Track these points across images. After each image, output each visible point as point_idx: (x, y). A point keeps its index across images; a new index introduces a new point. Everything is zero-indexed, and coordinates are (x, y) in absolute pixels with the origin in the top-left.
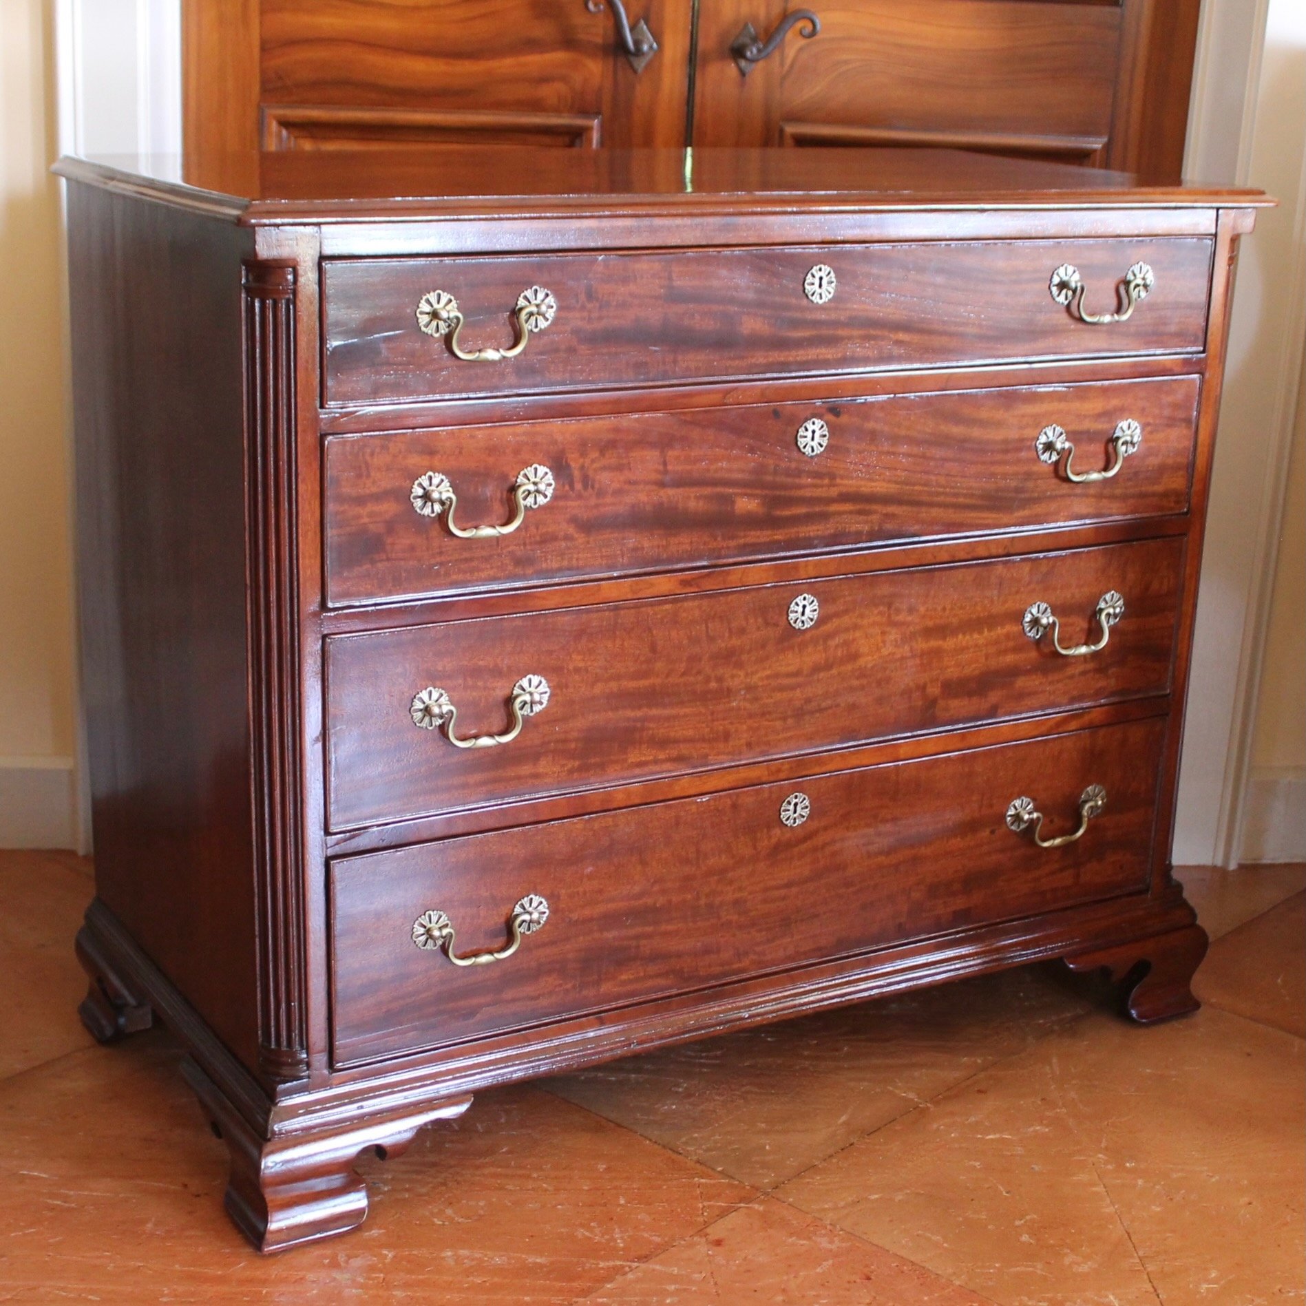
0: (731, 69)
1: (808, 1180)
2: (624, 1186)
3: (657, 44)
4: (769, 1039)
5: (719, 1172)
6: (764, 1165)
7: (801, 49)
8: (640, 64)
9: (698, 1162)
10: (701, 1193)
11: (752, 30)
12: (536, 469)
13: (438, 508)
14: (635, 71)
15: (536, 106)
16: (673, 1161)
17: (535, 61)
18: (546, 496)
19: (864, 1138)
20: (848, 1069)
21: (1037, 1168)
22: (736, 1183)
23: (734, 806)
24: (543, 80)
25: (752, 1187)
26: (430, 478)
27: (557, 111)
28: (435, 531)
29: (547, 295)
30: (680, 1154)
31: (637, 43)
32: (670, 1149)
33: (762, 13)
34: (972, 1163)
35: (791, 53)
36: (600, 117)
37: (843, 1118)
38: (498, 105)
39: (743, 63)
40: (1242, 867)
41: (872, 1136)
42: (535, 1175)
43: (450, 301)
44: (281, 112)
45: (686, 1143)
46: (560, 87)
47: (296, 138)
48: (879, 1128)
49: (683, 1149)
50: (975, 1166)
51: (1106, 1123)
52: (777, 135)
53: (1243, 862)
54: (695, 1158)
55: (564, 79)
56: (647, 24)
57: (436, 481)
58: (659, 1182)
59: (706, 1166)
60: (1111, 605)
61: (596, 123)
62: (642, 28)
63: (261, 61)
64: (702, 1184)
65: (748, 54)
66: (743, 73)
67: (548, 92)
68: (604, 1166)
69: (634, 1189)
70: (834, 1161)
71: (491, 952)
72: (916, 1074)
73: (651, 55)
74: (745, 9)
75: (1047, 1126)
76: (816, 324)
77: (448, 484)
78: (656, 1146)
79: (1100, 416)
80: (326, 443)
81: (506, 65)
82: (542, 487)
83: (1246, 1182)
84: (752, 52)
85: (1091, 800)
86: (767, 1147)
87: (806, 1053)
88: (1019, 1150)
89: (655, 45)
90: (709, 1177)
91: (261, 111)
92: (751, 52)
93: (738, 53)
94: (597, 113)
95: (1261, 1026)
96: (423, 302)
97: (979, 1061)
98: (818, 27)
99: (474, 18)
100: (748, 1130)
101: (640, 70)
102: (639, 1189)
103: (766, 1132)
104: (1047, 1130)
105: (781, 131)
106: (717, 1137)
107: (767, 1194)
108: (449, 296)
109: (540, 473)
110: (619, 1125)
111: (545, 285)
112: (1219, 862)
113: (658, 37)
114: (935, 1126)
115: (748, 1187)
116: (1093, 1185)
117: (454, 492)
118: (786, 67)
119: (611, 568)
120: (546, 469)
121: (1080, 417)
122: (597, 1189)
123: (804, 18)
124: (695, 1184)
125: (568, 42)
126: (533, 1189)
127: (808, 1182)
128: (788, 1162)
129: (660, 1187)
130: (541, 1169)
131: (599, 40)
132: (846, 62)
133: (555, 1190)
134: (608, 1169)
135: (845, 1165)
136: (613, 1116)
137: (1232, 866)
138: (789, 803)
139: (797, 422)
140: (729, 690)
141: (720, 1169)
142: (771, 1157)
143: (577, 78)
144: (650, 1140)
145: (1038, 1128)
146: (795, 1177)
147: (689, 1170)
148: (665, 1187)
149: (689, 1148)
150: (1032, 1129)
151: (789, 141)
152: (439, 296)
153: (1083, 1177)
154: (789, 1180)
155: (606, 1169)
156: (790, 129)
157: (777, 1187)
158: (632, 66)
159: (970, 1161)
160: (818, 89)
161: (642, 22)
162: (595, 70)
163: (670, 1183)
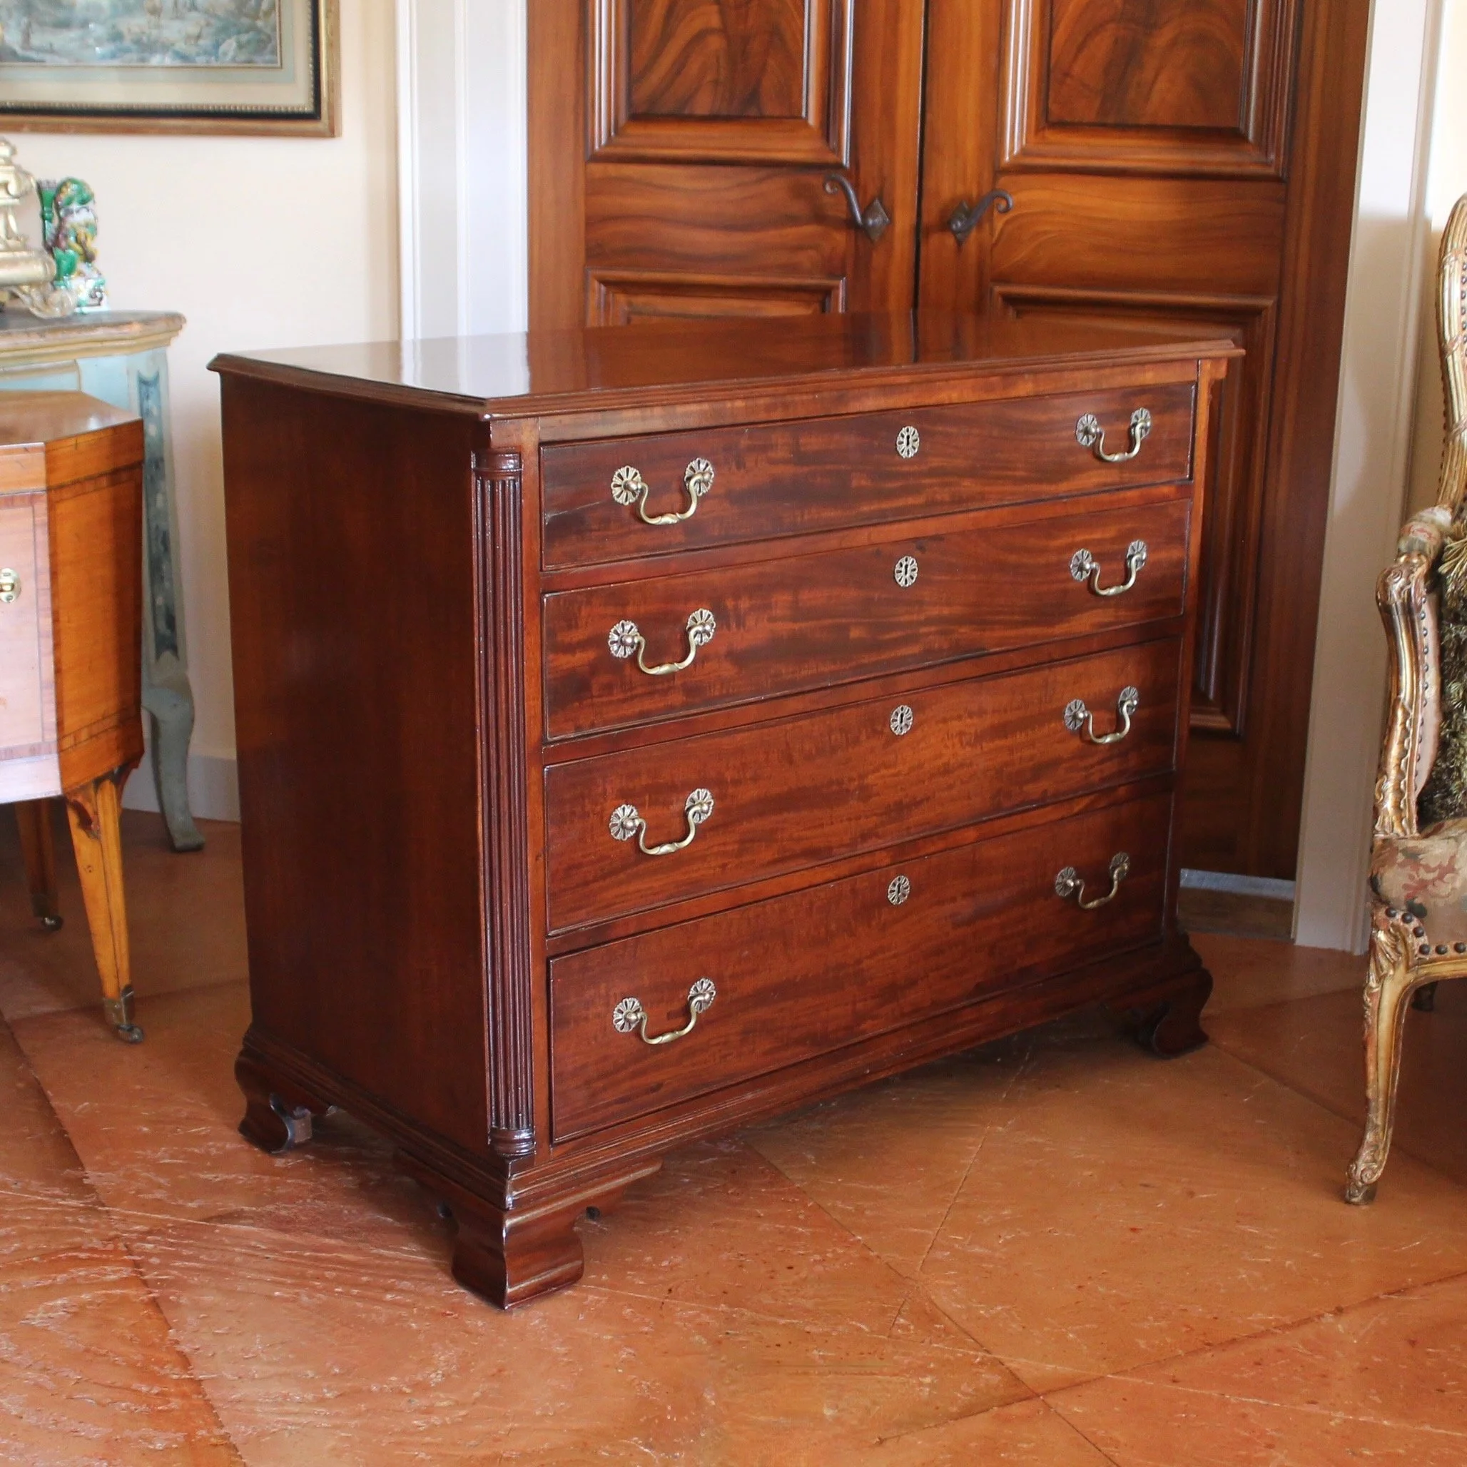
3: (890, 218)
7: (1004, 224)
8: (872, 234)
11: (965, 205)
12: (701, 612)
13: (629, 651)
14: (872, 240)
15: (793, 269)
17: (793, 233)
18: (709, 635)
23: (853, 891)
24: (799, 248)
26: (623, 625)
27: (810, 273)
28: (628, 670)
29: (707, 465)
31: (865, 220)
33: (974, 192)
35: (998, 226)
36: (845, 278)
43: (636, 474)
44: (600, 273)
46: (812, 253)
47: (614, 293)
52: (988, 294)
55: (816, 247)
56: (880, 203)
57: (627, 628)
60: (1129, 701)
61: (841, 284)
62: (877, 206)
65: (954, 227)
66: (959, 244)
67: (804, 258)
71: (672, 1031)
73: (883, 226)
74: (961, 190)
76: (906, 475)
77: (636, 630)
79: (1113, 540)
80: (545, 600)
81: (769, 236)
82: (708, 628)
84: (956, 225)
85: (1118, 866)
89: (888, 220)
91: (585, 272)
94: (842, 275)
96: (616, 476)
98: (1010, 205)
101: (874, 238)
105: (992, 292)
108: (635, 471)
109: (705, 616)
111: (706, 457)
112: (1348, 947)
113: (888, 211)
117: (641, 635)
118: (996, 236)
119: (758, 693)
120: (708, 612)
121: (1100, 542)
123: (1002, 197)
125: (820, 218)
131: (839, 215)
132: (1045, 233)
138: (894, 885)
139: (894, 560)
140: (848, 791)
143: (827, 247)
151: (998, 299)
152: (628, 470)
156: (999, 290)
160: (1022, 255)
161: (877, 201)
162: (840, 240)
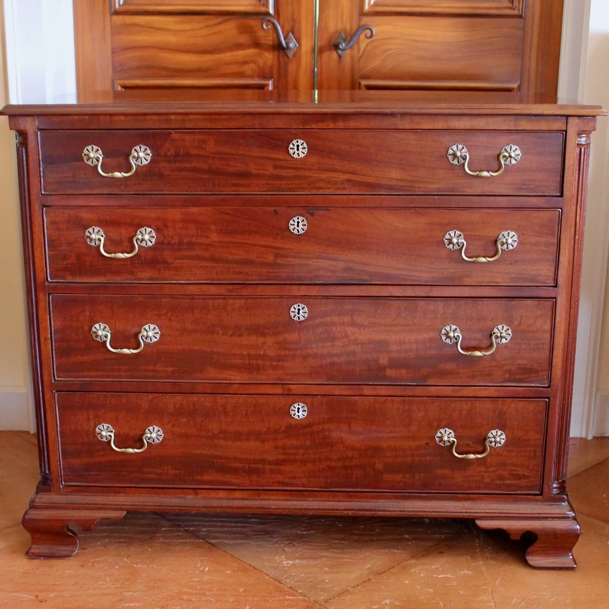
0: (334, 55)
1: (344, 598)
2: (250, 600)
3: (299, 44)
4: (340, 525)
5: (300, 593)
6: (323, 590)
7: (367, 44)
8: (290, 54)
9: (290, 588)
10: (288, 604)
11: (344, 36)
13: (98, 243)
14: (288, 57)
15: (241, 75)
16: (278, 587)
17: (241, 54)
19: (376, 576)
20: (376, 540)
21: (461, 593)
22: (307, 599)
24: (245, 63)
25: (315, 601)
27: (252, 77)
30: (282, 583)
31: (287, 44)
32: (278, 581)
33: (348, 28)
34: (429, 590)
35: (363, 46)
36: (272, 80)
37: (369, 566)
38: (224, 76)
39: (340, 52)
40: (595, 438)
41: (381, 575)
42: (208, 594)
44: (122, 82)
45: (286, 578)
46: (252, 65)
48: (385, 571)
49: (284, 581)
50: (430, 591)
51: (501, 570)
52: (358, 85)
53: (595, 435)
54: (289, 586)
55: (254, 62)
56: (293, 34)
58: (268, 598)
59: (293, 590)
61: (270, 83)
62: (291, 36)
63: (112, 58)
64: (289, 599)
65: (341, 47)
66: (340, 57)
67: (248, 69)
68: (243, 589)
69: (255, 601)
70: (359, 588)
72: (410, 543)
73: (296, 49)
74: (340, 26)
75: (470, 571)
78: (271, 579)
81: (227, 56)
83: (569, 601)
86: (327, 581)
87: (356, 532)
88: (455, 583)
89: (297, 45)
90: (294, 595)
91: (113, 81)
92: (343, 45)
93: (336, 47)
94: (271, 77)
95: (591, 519)
97: (443, 537)
98: (374, 33)
99: (210, 35)
100: (319, 571)
101: (290, 57)
102: (257, 601)
103: (328, 573)
104: (470, 573)
105: (360, 84)
106: (303, 575)
107: (320, 605)
110: (255, 568)
112: (583, 436)
113: (298, 40)
114: (414, 570)
115: (312, 601)
116: (488, 602)
117: (105, 236)
118: (361, 53)
122: (237, 601)
123: (367, 29)
124: (286, 599)
125: (256, 44)
126: (206, 601)
127: (343, 599)
128: (335, 588)
129: (268, 601)
130: (212, 591)
131: (271, 43)
133: (216, 601)
134: (245, 591)
135: (364, 590)
136: (253, 564)
137: (590, 438)
138: (295, 407)
141: (300, 591)
142: (328, 586)
143: (261, 61)
144: (269, 576)
145: (466, 572)
146: (337, 596)
147: (284, 592)
148: (271, 601)
149: (287, 581)
150: (462, 572)
151: (364, 88)
153: (485, 598)
154: (333, 598)
155: (243, 591)
156: (364, 82)
157: (326, 602)
158: (286, 55)
159: (428, 589)
160: (377, 63)
161: (291, 34)
162: (269, 57)
163: (273, 598)
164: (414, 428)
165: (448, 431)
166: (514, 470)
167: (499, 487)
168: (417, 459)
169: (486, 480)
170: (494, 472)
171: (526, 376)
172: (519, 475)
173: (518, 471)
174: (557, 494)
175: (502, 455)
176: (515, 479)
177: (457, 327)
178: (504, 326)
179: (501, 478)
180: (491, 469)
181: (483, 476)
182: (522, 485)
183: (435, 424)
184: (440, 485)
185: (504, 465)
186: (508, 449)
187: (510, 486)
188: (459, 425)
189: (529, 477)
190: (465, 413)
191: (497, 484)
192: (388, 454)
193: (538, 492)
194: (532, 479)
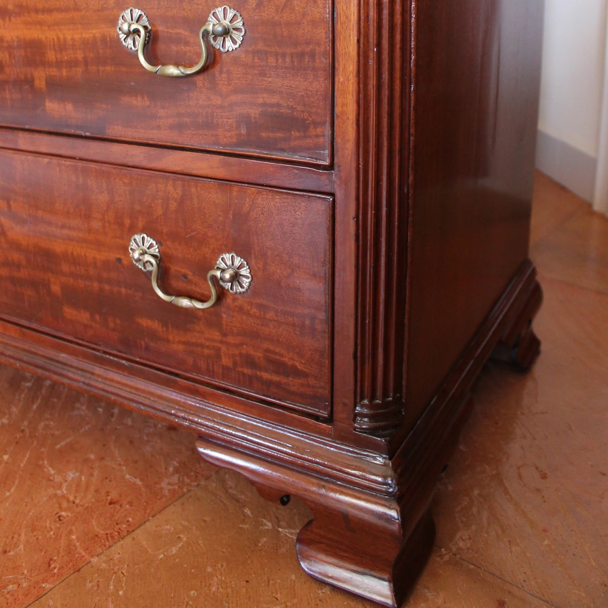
164: (96, 224)
165: (148, 241)
166: (275, 353)
167: (249, 381)
168: (107, 287)
169: (226, 361)
170: (237, 346)
171: (279, 135)
172: (284, 364)
173: (282, 355)
174: (364, 431)
175: (248, 314)
176: (277, 373)
177: (143, 14)
178: (228, 8)
179: (250, 362)
180: (231, 339)
181: (219, 349)
182: (293, 389)
183: (127, 222)
184: (147, 348)
185: (255, 335)
186: (258, 301)
187: (269, 384)
188: (165, 231)
189: (305, 375)
190: (173, 205)
191: (244, 374)
192: (65, 268)
193: (324, 414)
194: (312, 381)
